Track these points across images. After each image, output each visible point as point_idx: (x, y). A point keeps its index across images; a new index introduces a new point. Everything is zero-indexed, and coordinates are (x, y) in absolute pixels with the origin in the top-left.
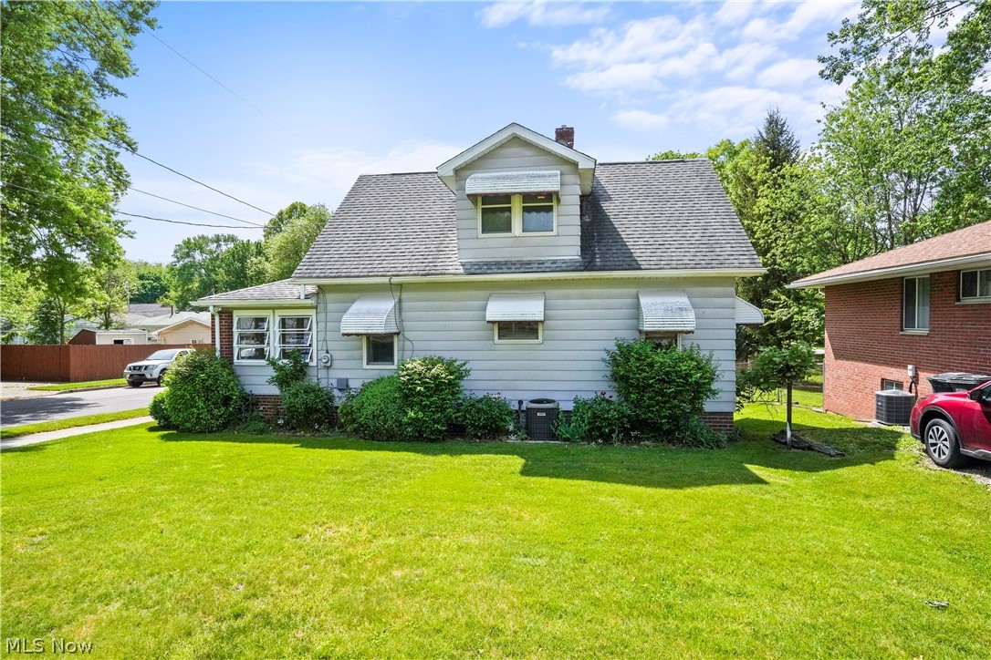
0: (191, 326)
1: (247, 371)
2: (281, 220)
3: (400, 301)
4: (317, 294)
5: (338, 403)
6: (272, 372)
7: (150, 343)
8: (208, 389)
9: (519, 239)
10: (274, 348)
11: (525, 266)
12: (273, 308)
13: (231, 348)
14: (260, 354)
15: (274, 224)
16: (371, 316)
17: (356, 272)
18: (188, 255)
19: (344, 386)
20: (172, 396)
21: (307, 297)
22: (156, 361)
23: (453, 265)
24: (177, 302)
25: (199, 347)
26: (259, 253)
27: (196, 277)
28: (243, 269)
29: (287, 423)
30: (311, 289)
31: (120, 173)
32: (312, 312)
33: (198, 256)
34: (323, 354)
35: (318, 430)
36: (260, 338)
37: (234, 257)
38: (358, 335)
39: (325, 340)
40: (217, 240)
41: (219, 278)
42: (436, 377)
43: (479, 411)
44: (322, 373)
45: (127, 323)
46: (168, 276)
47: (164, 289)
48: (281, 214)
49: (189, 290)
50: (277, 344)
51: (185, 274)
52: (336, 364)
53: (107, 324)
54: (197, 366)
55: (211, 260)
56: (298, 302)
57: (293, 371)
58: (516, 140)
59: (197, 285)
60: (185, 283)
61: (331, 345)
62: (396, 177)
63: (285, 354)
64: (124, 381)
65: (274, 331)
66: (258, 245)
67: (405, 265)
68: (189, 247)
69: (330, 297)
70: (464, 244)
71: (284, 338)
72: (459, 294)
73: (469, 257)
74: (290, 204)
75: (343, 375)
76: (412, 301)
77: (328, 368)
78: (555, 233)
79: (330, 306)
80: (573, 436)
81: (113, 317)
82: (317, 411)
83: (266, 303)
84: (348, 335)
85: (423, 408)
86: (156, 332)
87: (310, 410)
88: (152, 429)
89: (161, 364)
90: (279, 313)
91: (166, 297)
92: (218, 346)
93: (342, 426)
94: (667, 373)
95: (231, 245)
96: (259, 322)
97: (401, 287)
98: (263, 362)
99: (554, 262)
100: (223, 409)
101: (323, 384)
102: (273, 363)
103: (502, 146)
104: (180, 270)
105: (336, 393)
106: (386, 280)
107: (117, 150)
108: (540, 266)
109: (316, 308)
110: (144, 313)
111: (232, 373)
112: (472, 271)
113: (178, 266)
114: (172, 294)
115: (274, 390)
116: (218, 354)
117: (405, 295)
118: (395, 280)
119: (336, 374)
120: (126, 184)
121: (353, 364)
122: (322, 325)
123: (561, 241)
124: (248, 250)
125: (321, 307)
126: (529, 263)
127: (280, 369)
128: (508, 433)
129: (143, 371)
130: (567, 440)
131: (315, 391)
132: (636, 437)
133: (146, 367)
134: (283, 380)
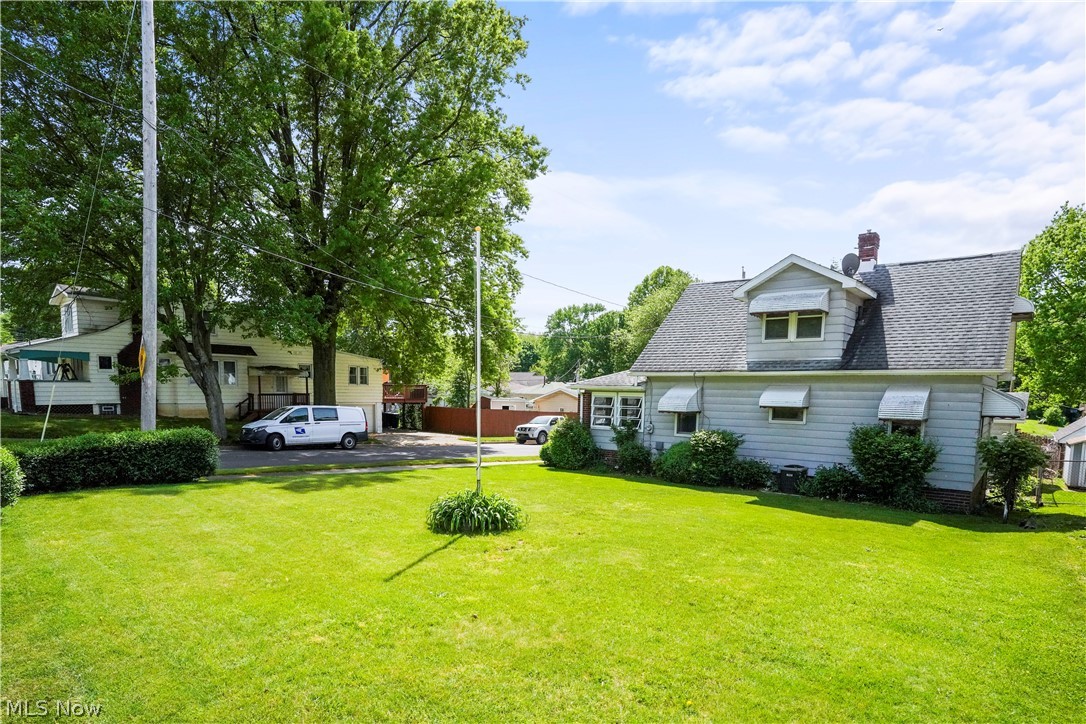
0: (560, 396)
1: (599, 434)
2: (646, 287)
3: (702, 389)
4: (646, 382)
5: (653, 458)
6: (614, 435)
7: (528, 410)
8: (574, 442)
9: (793, 344)
10: (617, 418)
11: (794, 365)
12: (618, 392)
13: (590, 417)
14: (608, 422)
15: (640, 291)
16: (679, 399)
17: (672, 368)
18: (558, 326)
19: (660, 447)
20: (554, 446)
21: (639, 385)
22: (537, 425)
23: (740, 365)
24: (547, 371)
25: (570, 415)
26: (622, 325)
27: (565, 348)
28: (607, 341)
29: (620, 469)
30: (643, 379)
31: (516, 277)
32: (642, 395)
33: (567, 327)
34: (648, 424)
35: (639, 474)
36: (609, 411)
37: (599, 329)
38: (669, 412)
39: (650, 415)
40: (586, 310)
41: (584, 349)
42: (714, 443)
43: (742, 469)
44: (647, 437)
45: (512, 392)
46: (539, 345)
47: (536, 358)
48: (646, 280)
49: (558, 359)
50: (618, 416)
51: (555, 343)
52: (656, 431)
53: (498, 393)
54: (568, 428)
55: (579, 329)
56: (633, 388)
57: (628, 434)
58: (794, 267)
59: (564, 354)
60: (555, 354)
61: (654, 418)
62: (717, 285)
63: (623, 423)
64: (514, 439)
65: (617, 407)
66: (621, 317)
67: (707, 364)
68: (559, 318)
69: (654, 384)
70: (751, 347)
71: (624, 413)
72: (745, 385)
73: (754, 357)
74: (656, 269)
75: (661, 439)
76: (711, 390)
77: (651, 434)
78: (822, 338)
79: (654, 391)
80: (809, 491)
81: (502, 387)
82: (639, 461)
83: (613, 388)
84: (663, 412)
85: (704, 463)
86: (533, 401)
87: (635, 460)
88: (541, 466)
89: (540, 427)
90: (621, 395)
91: (538, 365)
92: (581, 415)
93: (654, 473)
94: (881, 451)
95: (598, 315)
96: (609, 400)
97: (703, 379)
98: (608, 428)
99: (819, 362)
100: (582, 456)
101: (646, 444)
102: (614, 428)
103: (784, 271)
104: (551, 341)
105: (654, 451)
106: (691, 374)
107: (515, 259)
108: (806, 365)
109: (645, 392)
110: (520, 382)
111: (589, 433)
112: (754, 368)
113: (549, 337)
114: (543, 362)
115: (614, 447)
116: (581, 421)
117: (706, 385)
118: (698, 374)
119: (656, 439)
120: (520, 285)
121: (668, 432)
122: (648, 404)
123: (827, 345)
124: (612, 322)
125: (648, 392)
126: (798, 363)
127: (619, 432)
128: (765, 486)
129: (527, 432)
130: (803, 494)
131: (640, 448)
132: (861, 498)
133: (530, 429)
134: (621, 439)
